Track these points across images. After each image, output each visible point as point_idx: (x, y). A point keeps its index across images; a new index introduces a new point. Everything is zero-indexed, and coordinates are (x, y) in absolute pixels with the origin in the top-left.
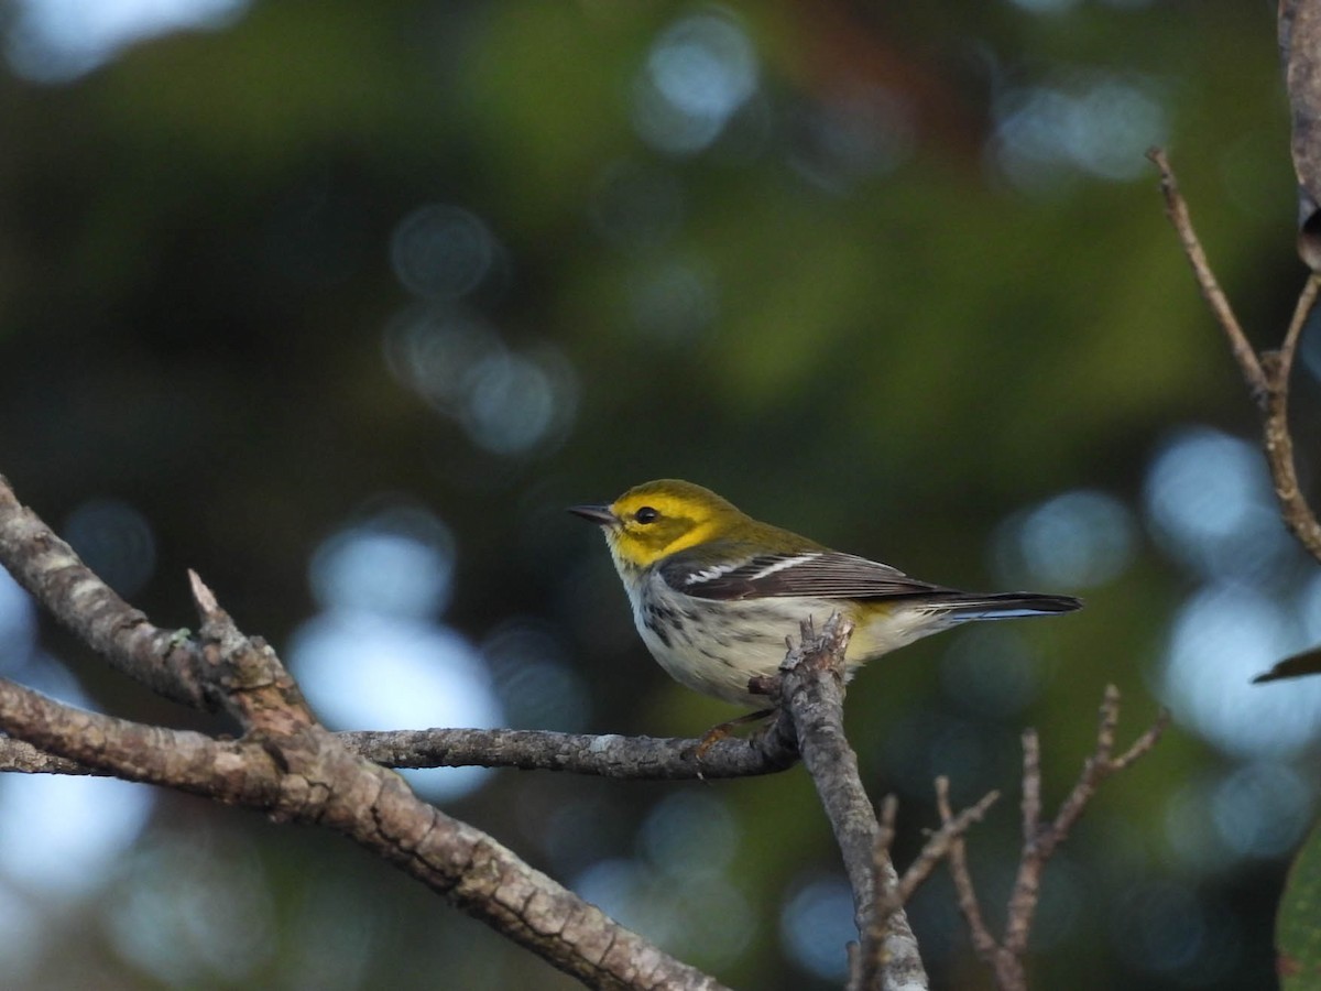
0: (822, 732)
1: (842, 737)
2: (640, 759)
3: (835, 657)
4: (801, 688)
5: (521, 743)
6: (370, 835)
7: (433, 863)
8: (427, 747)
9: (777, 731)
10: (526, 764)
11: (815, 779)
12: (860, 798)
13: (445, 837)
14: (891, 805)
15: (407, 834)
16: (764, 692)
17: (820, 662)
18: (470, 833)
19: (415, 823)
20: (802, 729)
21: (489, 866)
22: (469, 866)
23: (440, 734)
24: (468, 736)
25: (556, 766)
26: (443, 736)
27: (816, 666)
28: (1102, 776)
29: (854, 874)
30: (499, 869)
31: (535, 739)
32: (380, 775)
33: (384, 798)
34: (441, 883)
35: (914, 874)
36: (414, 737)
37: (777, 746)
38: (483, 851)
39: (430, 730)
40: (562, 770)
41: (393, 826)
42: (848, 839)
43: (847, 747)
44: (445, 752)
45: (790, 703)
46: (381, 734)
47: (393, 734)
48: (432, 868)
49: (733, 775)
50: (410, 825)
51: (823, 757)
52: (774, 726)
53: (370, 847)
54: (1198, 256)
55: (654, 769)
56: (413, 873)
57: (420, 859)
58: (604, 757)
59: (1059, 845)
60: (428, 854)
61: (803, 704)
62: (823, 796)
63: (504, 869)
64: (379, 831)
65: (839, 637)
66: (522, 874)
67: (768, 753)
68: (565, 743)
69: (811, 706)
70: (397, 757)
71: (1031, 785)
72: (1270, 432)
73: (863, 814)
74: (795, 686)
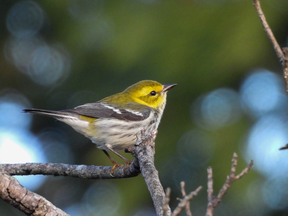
0: (147, 164)
1: (153, 166)
2: (92, 173)
3: (152, 141)
4: (141, 151)
5: (55, 168)
6: (7, 197)
7: (26, 206)
8: (26, 169)
9: (134, 164)
10: (56, 174)
11: (145, 179)
12: (159, 185)
13: (30, 198)
14: (169, 190)
15: (18, 197)
16: (129, 152)
17: (147, 143)
18: (37, 197)
19: (20, 194)
20: (141, 164)
21: (43, 207)
22: (37, 207)
23: (30, 165)
24: (38, 165)
25: (65, 175)
26: (31, 165)
27: (146, 144)
28: (232, 181)
29: (157, 209)
30: (46, 208)
31: (59, 166)
32: (10, 179)
33: (11, 186)
34: (28, 212)
35: (176, 212)
36: (22, 166)
37: (134, 169)
38: (41, 202)
39: (27, 163)
40: (67, 176)
41: (13, 194)
42: (156, 198)
43: (155, 169)
44: (31, 170)
45: (137, 155)
46: (11, 165)
47: (15, 165)
48: (26, 207)
49: (120, 178)
50: (19, 194)
51: (148, 172)
52: (132, 163)
53: (7, 201)
54: (263, 18)
55: (96, 176)
56: (20, 209)
57: (22, 205)
58: (80, 172)
59: (219, 202)
60: (25, 203)
61: (142, 156)
62: (147, 184)
63: (48, 208)
64: (9, 196)
65: (153, 135)
66: (54, 209)
67: (131, 171)
68: (68, 167)
69: (144, 156)
70: (16, 171)
71: (210, 184)
72: (285, 73)
73: (160, 190)
74: (139, 150)
